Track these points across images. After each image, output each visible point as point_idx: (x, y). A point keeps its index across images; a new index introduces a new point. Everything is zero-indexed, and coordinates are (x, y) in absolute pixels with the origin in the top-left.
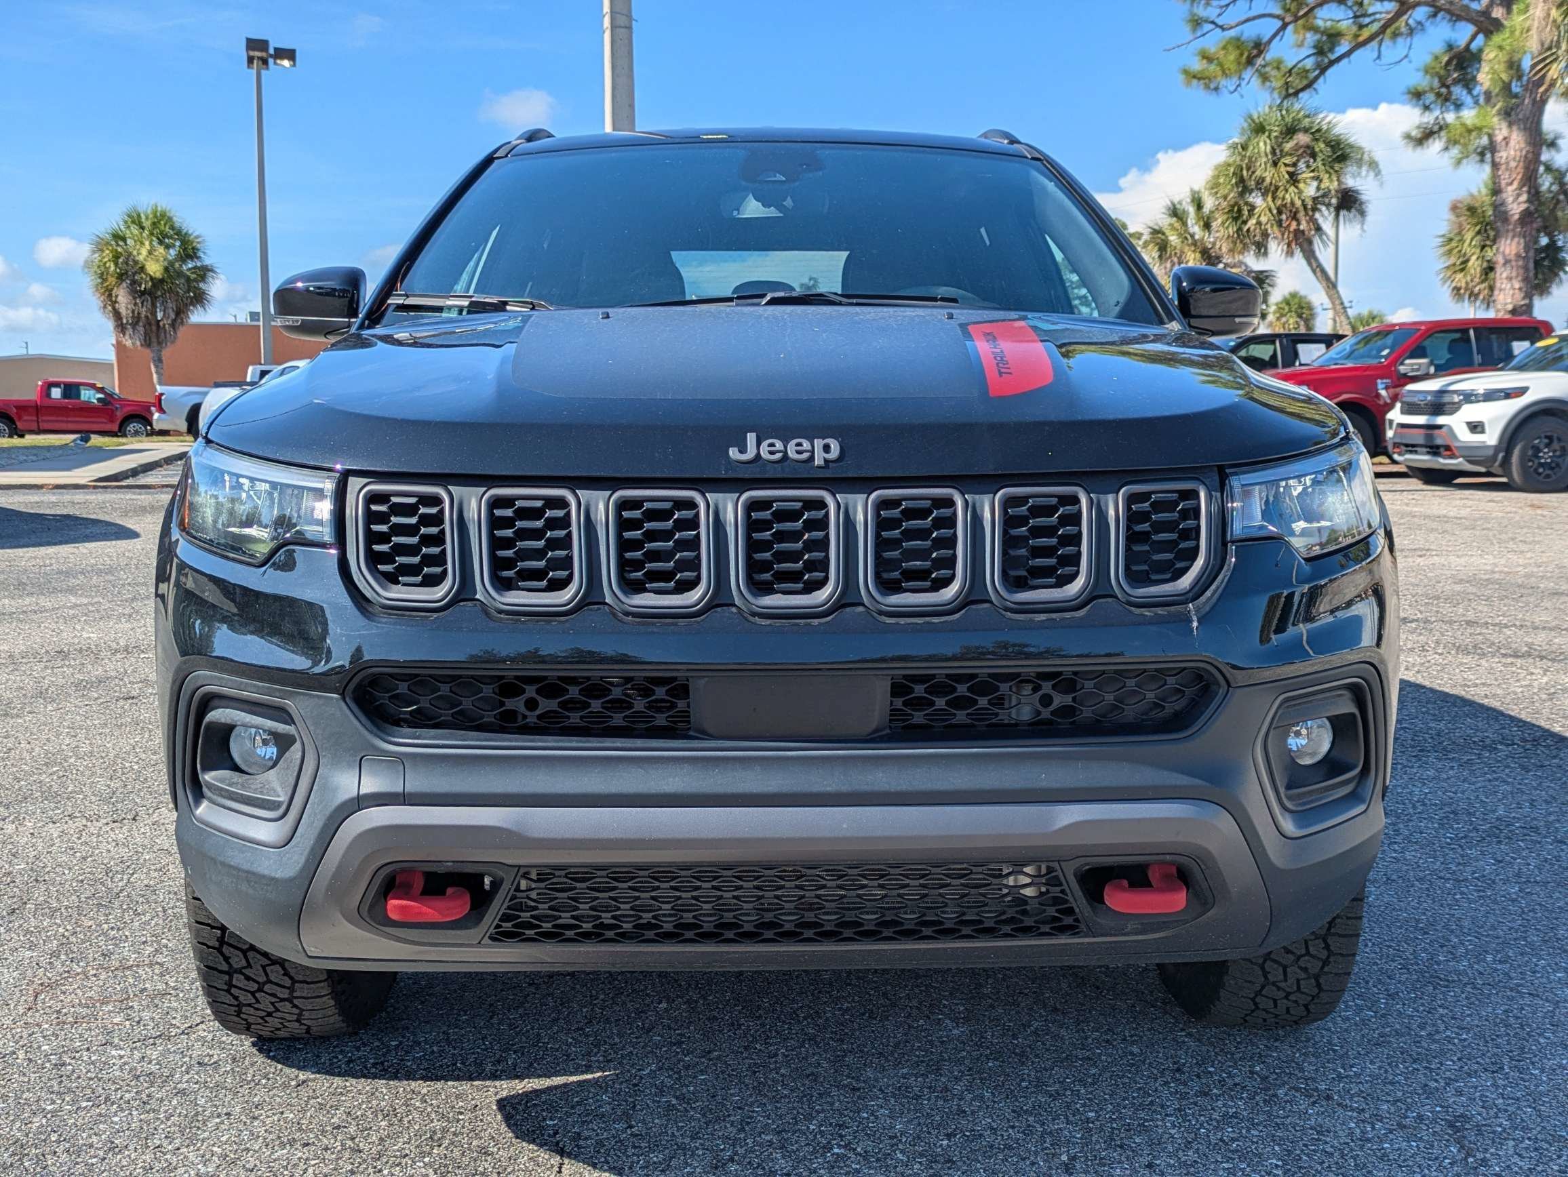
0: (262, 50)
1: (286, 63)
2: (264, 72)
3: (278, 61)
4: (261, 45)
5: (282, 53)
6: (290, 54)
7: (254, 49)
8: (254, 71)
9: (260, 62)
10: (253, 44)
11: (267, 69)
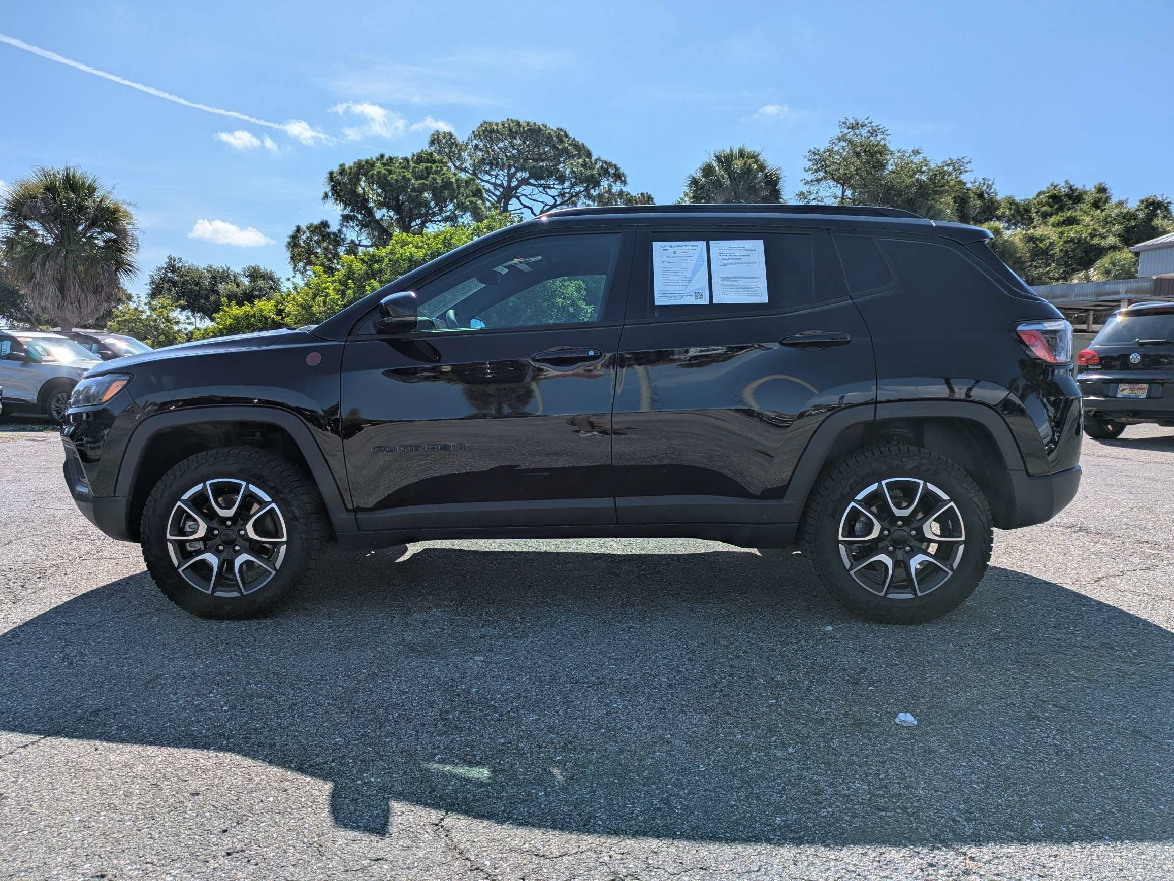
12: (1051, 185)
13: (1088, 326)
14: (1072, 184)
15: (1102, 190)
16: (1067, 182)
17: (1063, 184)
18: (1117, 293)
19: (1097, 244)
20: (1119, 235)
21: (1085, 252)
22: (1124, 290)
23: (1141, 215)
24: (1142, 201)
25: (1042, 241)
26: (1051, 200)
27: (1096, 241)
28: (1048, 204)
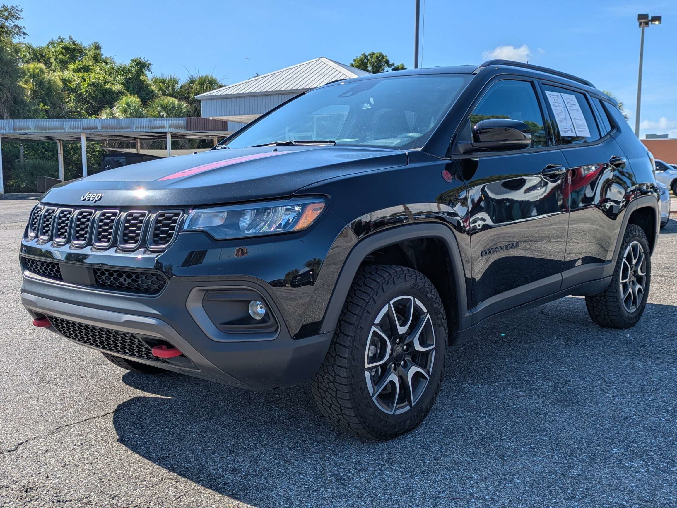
0: (645, 19)
1: (657, 23)
2: (646, 28)
3: (653, 23)
4: (645, 16)
5: (655, 19)
6: (658, 18)
7: (641, 19)
8: (641, 29)
9: (645, 24)
10: (641, 17)
11: (648, 26)
12: (59, 38)
13: (137, 150)
14: (74, 39)
15: (97, 48)
16: (70, 37)
17: (67, 38)
18: (164, 127)
19: (109, 88)
20: (122, 84)
21: (103, 94)
22: (168, 125)
23: (134, 71)
24: (133, 61)
25: (70, 82)
26: (64, 51)
27: (108, 86)
28: (62, 53)
